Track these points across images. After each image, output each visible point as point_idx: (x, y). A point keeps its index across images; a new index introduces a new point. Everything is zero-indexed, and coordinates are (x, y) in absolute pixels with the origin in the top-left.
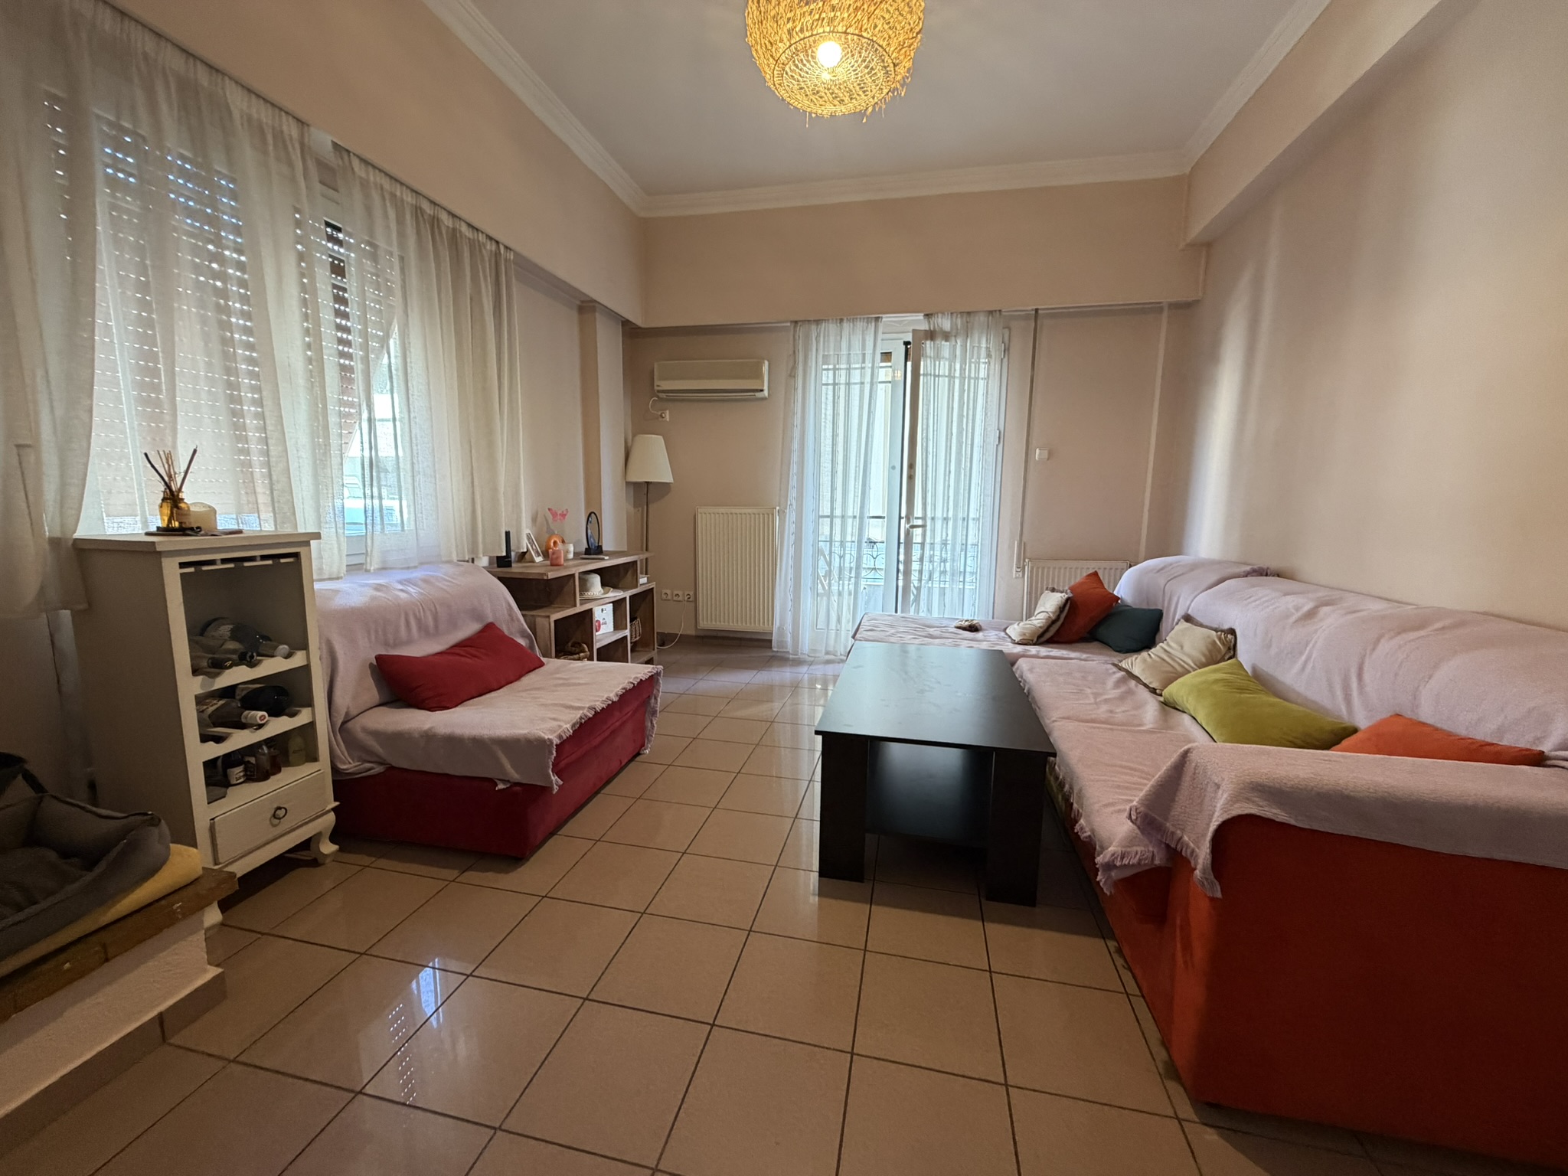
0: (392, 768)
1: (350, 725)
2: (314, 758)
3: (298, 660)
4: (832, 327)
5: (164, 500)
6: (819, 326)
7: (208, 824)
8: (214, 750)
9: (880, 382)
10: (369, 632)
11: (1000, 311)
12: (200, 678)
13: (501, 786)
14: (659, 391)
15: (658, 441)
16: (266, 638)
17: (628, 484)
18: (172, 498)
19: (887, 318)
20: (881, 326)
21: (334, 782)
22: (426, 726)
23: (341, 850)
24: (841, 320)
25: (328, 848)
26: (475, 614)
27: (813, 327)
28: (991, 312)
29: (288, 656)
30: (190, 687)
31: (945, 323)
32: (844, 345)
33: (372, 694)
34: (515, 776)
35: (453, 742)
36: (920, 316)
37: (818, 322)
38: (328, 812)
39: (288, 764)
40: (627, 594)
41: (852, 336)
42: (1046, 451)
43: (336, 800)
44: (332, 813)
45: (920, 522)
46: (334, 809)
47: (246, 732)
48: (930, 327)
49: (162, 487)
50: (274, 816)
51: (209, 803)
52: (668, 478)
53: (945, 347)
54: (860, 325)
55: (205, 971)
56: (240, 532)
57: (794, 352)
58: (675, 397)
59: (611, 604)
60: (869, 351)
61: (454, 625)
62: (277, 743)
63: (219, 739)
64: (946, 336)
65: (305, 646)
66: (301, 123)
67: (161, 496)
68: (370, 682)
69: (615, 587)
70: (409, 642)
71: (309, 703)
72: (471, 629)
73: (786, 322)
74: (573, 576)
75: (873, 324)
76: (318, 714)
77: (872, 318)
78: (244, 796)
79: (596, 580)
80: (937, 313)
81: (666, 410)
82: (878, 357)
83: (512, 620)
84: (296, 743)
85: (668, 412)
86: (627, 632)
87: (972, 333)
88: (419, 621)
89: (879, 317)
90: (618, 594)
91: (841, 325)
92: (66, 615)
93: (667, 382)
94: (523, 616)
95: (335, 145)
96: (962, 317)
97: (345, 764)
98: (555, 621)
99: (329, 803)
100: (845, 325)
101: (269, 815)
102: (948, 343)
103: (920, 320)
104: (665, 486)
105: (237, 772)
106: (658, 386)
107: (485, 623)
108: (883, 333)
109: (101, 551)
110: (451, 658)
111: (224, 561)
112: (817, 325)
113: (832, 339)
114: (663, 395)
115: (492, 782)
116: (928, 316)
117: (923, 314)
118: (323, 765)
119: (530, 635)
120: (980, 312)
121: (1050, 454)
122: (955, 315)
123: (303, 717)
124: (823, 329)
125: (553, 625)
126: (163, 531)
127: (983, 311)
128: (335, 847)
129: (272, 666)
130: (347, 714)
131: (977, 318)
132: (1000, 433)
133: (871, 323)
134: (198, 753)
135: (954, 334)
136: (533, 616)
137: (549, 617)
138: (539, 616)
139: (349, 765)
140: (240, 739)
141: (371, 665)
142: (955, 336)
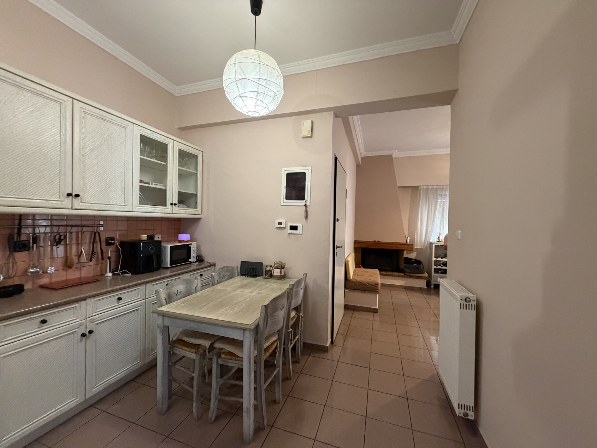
3: (447, 260)
7: (433, 275)
16: (444, 256)
30: (434, 259)
47: (440, 267)
63: (437, 266)
67: (438, 238)
109: (431, 243)
111: (440, 245)
126: (438, 242)
129: (444, 260)
134: (434, 267)
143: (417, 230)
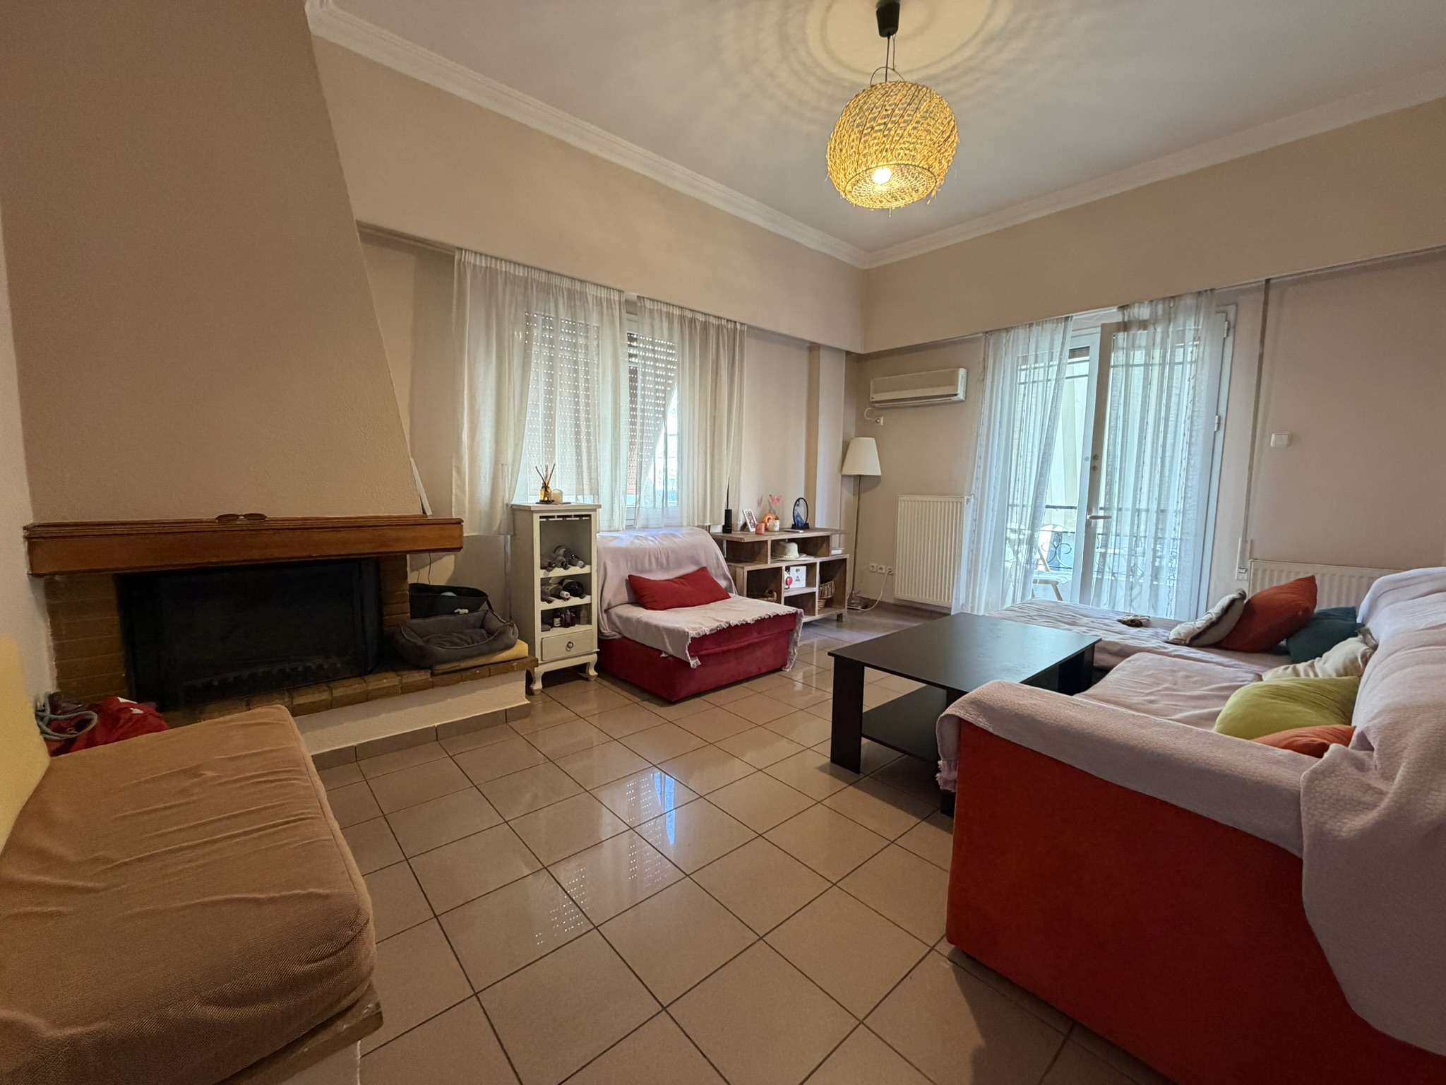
0: (625, 637)
1: (611, 610)
2: (589, 622)
3: (586, 570)
4: (1021, 333)
5: (543, 487)
6: (1009, 334)
7: (540, 640)
8: (546, 606)
9: (1067, 378)
10: (627, 562)
11: (1212, 290)
12: (544, 571)
13: (663, 655)
14: (873, 402)
15: (872, 441)
16: (576, 557)
17: (844, 476)
18: (545, 487)
19: (1077, 316)
20: (1071, 325)
21: (598, 639)
22: (639, 616)
23: (598, 676)
24: (1031, 325)
25: (592, 672)
26: (694, 561)
27: (1004, 335)
28: (1199, 293)
29: (583, 567)
30: (539, 574)
31: (1144, 312)
32: (1032, 347)
33: (624, 596)
34: (670, 650)
35: (647, 626)
36: (1115, 310)
37: (1007, 330)
38: (593, 653)
39: (579, 623)
40: (818, 560)
41: (1040, 338)
42: (1286, 437)
43: (598, 648)
44: (596, 655)
45: (1101, 513)
46: (597, 652)
47: (560, 601)
48: (1124, 318)
49: (542, 481)
50: (568, 646)
51: (542, 631)
52: (878, 473)
53: (1142, 336)
54: (1049, 326)
55: (524, 701)
56: (570, 503)
57: (984, 359)
58: (886, 406)
59: (805, 567)
60: (1057, 349)
61: (679, 565)
62: (576, 609)
63: (549, 602)
64: (1144, 325)
65: (590, 563)
66: (620, 291)
67: (541, 486)
68: (624, 589)
69: (809, 554)
70: (650, 571)
71: (590, 594)
72: (691, 569)
73: (980, 333)
74: (766, 541)
75: (1063, 324)
76: (593, 599)
77: (1062, 318)
78: (558, 632)
79: (794, 547)
80: (1134, 304)
81: (881, 416)
82: (1067, 353)
83: (718, 567)
84: (583, 613)
85: (882, 418)
86: (816, 589)
87: (1176, 317)
88: (657, 559)
89: (1068, 317)
90: (811, 559)
91: (1030, 331)
92: (509, 536)
93: (879, 394)
94: (729, 566)
95: (638, 297)
96: (1164, 303)
97: (605, 630)
98: (748, 572)
99: (595, 649)
100: (1034, 328)
101: (566, 644)
102: (1146, 332)
103: (1114, 312)
104: (874, 480)
105: (557, 621)
106: (873, 398)
107: (700, 567)
108: (1073, 331)
109: (521, 510)
110: (672, 583)
111: (559, 517)
112: (1007, 332)
113: (1021, 342)
114: (877, 405)
115: (661, 652)
116: (1122, 308)
117: (1116, 307)
118: (594, 627)
119: (729, 579)
120: (1186, 294)
121: (1291, 440)
122: (1155, 302)
123: (586, 600)
124: (1012, 335)
125: (746, 574)
126: (543, 502)
127: (1191, 293)
128: (596, 674)
129: (574, 570)
130: (609, 604)
131: (1182, 302)
132: (1220, 419)
133: (1061, 323)
134: (540, 606)
135: (1152, 322)
136: (735, 567)
137: (743, 568)
138: (739, 567)
139: (607, 631)
140: (557, 604)
141: (626, 580)
142: (1154, 324)
143: (459, 458)
